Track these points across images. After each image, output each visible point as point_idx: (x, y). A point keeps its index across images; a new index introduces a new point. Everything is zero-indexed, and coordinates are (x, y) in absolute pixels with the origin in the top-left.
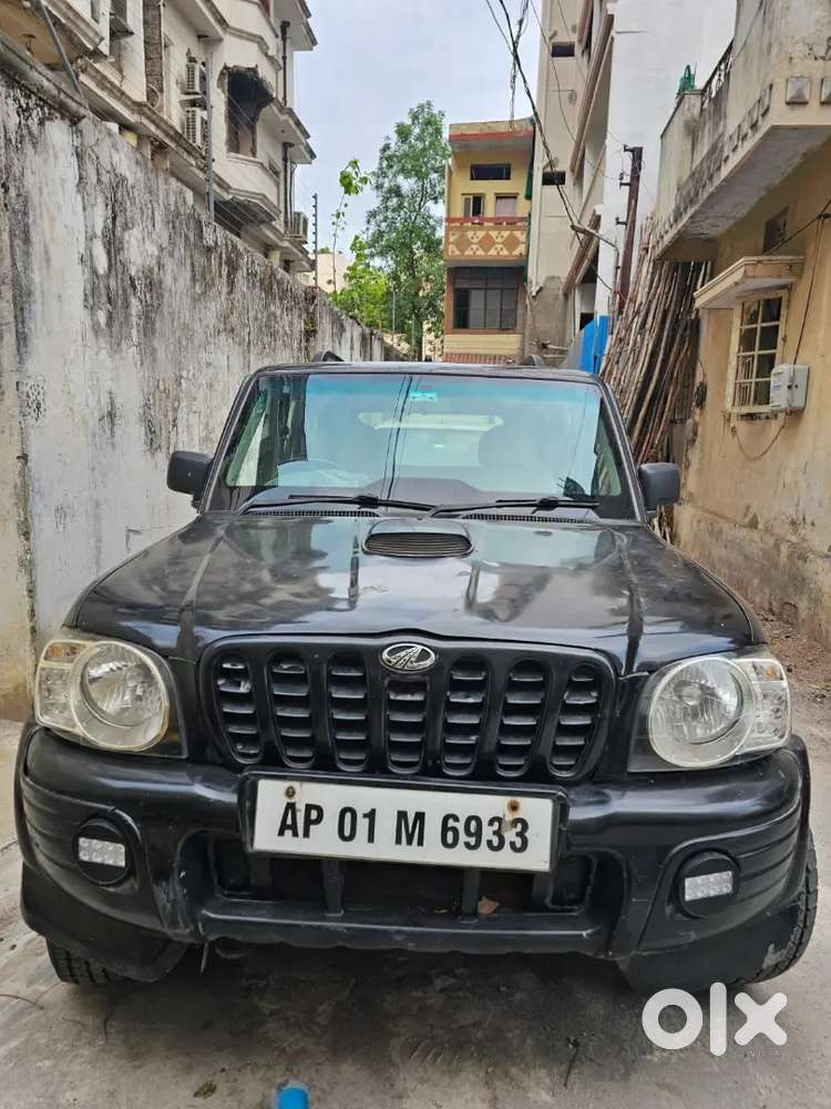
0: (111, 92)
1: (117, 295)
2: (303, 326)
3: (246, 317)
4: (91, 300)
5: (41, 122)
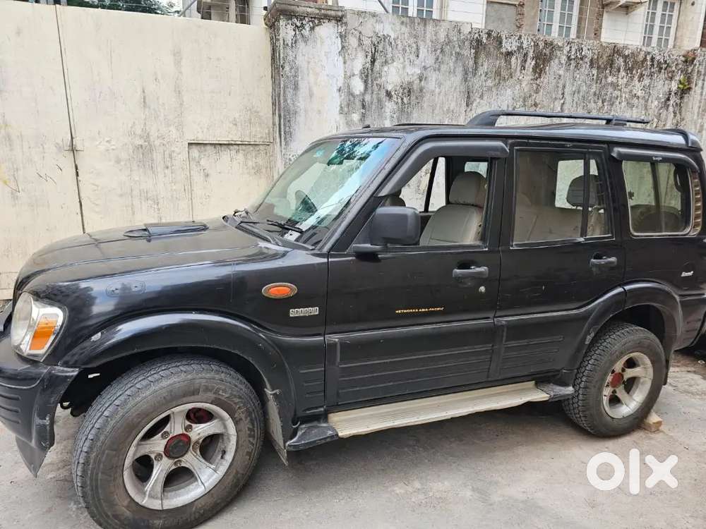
1: (372, 103)
2: (674, 86)
3: (560, 93)
4: (346, 109)
5: (312, 29)
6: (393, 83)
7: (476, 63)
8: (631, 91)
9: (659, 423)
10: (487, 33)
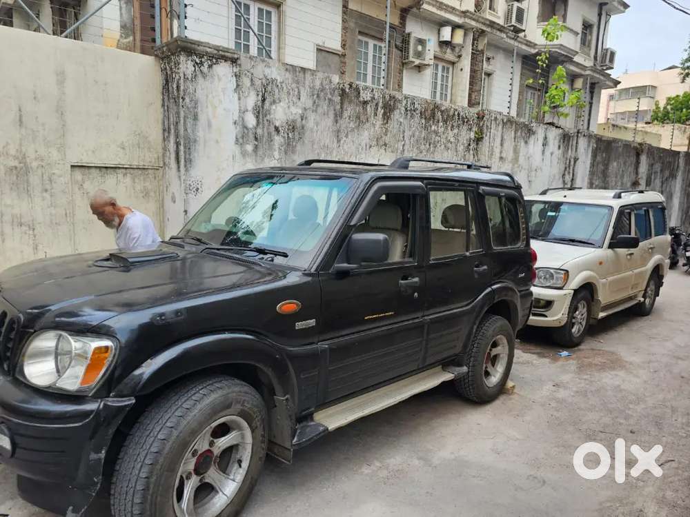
0: (446, 10)
1: (263, 137)
2: (472, 135)
3: (402, 136)
4: (241, 140)
5: (210, 67)
6: (280, 119)
7: (342, 108)
8: (447, 138)
9: (514, 387)
10: (349, 85)
